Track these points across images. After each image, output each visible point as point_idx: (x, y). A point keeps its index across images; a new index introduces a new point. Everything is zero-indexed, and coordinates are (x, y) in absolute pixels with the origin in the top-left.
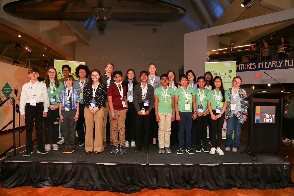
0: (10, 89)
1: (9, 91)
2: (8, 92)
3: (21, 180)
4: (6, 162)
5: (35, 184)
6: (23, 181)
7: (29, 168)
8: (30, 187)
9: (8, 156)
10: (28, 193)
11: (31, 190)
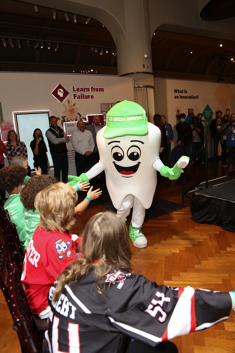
0: (210, 111)
1: (209, 114)
2: (208, 116)
3: (210, 217)
4: (196, 194)
5: (224, 225)
6: (211, 219)
7: (219, 206)
8: (219, 227)
9: (200, 188)
10: (214, 234)
11: (219, 232)
